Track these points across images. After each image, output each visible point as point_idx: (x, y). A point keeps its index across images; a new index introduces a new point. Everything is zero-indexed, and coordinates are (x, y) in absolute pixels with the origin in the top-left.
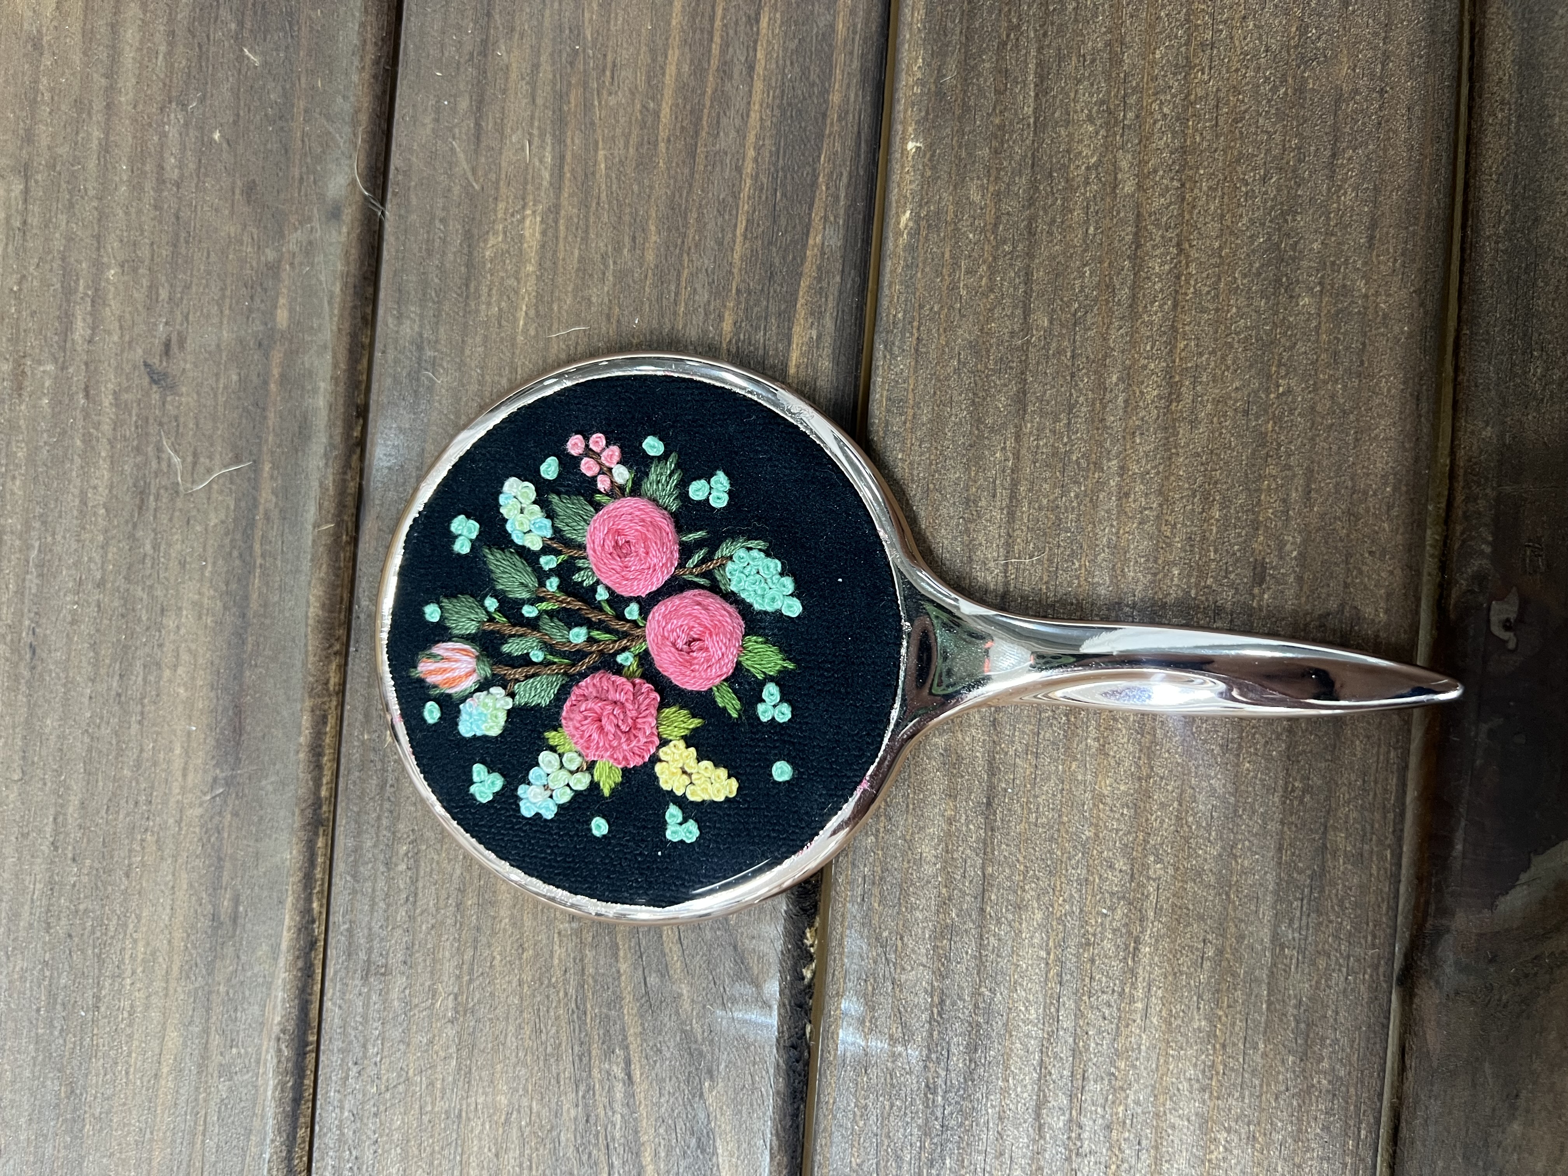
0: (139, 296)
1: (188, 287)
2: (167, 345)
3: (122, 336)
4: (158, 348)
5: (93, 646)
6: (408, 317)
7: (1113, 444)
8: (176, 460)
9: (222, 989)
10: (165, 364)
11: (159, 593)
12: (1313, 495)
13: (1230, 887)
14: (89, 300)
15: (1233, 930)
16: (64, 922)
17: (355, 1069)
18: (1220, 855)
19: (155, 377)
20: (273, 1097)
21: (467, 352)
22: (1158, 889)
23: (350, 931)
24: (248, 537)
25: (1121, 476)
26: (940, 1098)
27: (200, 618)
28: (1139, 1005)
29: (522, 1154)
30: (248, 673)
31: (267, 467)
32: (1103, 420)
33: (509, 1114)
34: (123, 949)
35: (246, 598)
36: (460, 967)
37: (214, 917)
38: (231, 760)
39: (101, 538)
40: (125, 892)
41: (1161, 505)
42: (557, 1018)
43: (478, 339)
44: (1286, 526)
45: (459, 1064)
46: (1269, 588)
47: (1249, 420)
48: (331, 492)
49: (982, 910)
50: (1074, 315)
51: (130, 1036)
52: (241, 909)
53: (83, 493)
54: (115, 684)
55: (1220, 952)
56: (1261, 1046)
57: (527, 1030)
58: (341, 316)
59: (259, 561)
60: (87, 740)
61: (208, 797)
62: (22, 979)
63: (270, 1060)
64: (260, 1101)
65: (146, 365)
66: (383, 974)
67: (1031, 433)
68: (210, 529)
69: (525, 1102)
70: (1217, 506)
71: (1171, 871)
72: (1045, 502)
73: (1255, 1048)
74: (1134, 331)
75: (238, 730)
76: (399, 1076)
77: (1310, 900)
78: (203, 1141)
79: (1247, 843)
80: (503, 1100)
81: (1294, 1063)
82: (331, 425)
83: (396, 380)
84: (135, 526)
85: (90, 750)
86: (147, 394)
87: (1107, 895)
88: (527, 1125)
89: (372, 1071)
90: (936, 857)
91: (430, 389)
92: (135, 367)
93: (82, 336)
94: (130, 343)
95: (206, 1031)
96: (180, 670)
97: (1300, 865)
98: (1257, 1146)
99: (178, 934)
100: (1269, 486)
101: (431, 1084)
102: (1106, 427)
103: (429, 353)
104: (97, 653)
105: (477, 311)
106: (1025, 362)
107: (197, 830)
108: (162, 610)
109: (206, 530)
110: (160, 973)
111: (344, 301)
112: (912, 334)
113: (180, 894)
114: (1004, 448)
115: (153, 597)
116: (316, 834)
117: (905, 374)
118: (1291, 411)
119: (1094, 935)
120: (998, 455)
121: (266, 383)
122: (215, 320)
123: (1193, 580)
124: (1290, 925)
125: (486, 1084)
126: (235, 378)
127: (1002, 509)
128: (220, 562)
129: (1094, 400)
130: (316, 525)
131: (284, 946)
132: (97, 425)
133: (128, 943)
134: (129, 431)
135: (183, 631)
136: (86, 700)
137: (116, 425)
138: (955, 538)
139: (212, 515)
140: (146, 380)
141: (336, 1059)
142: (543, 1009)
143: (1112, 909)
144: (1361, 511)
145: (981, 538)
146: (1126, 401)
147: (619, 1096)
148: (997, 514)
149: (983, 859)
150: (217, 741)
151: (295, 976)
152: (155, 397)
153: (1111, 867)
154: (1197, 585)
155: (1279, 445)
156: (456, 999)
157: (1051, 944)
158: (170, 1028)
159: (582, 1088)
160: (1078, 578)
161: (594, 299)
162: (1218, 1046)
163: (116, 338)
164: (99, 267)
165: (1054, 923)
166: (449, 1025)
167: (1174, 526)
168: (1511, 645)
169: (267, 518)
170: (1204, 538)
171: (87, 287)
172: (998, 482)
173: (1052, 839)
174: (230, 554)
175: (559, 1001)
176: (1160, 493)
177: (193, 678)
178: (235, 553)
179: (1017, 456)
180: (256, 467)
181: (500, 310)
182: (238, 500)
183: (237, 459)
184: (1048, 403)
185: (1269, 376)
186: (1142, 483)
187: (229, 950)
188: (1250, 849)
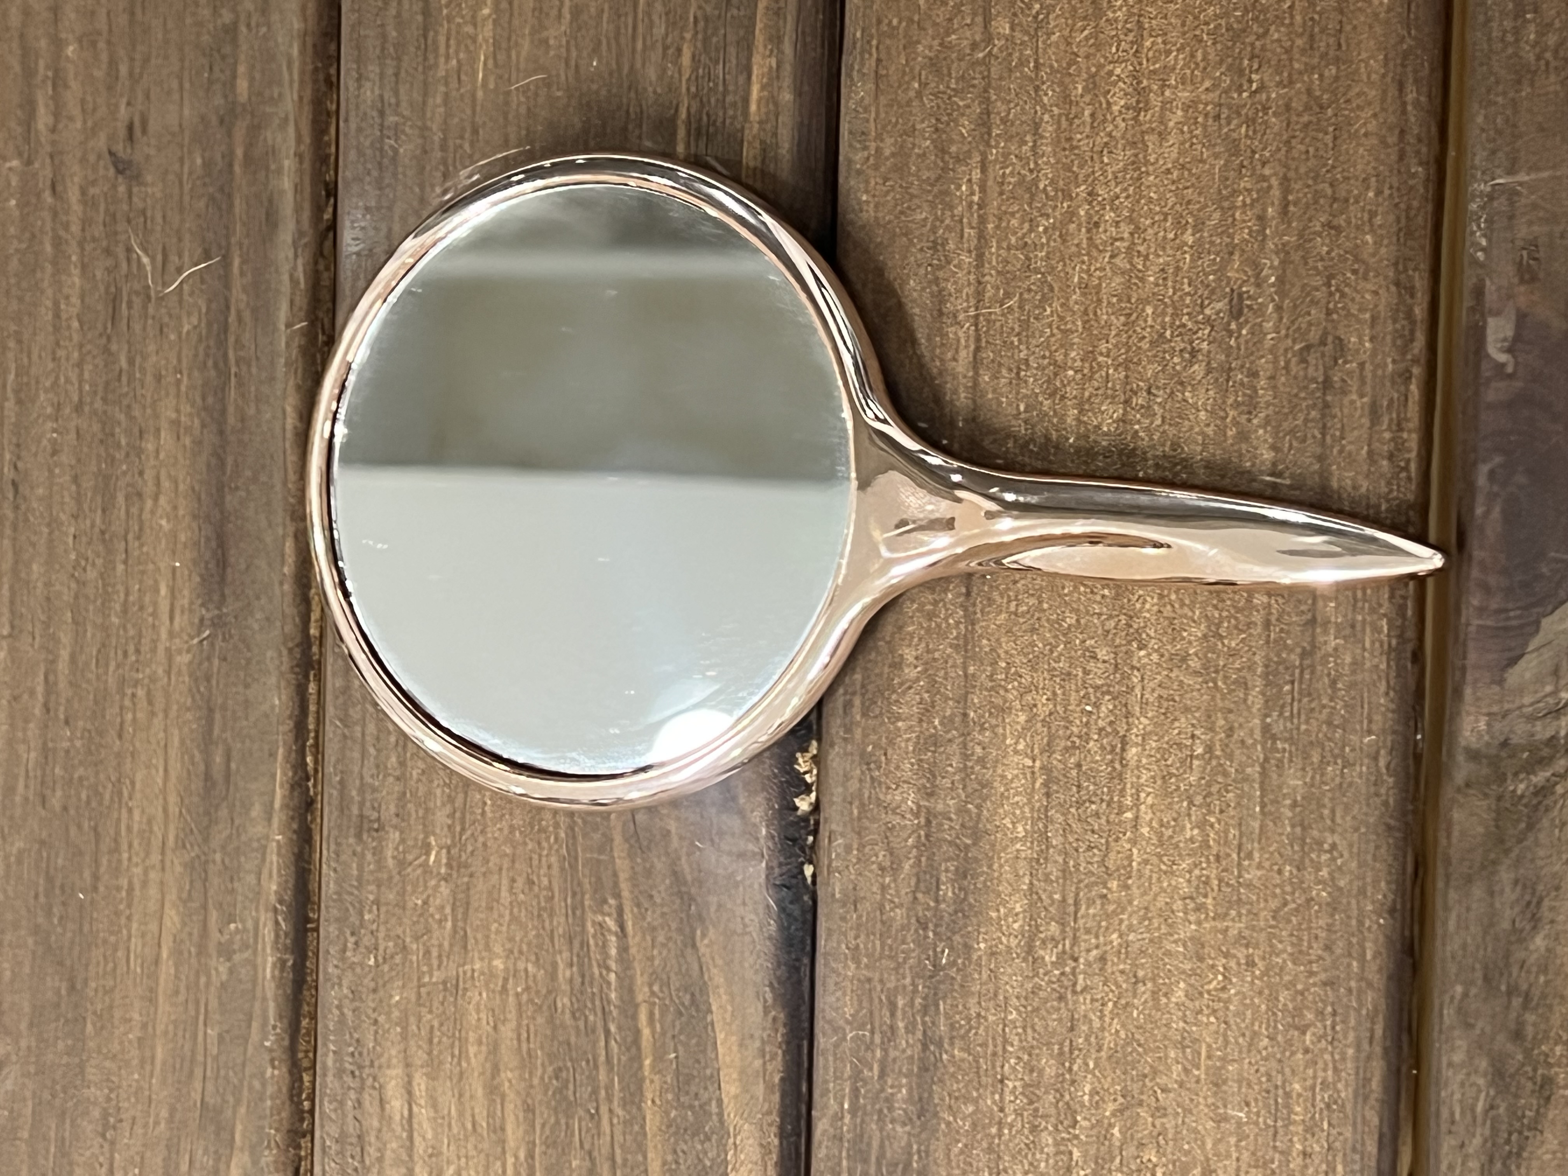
0: (99, 74)
1: (146, 60)
2: (130, 128)
3: (85, 122)
4: (122, 133)
5: (75, 479)
6: (368, 79)
7: (1081, 167)
8: (145, 260)
9: (218, 857)
10: (129, 151)
11: (136, 413)
12: (1292, 208)
13: (1217, 672)
14: (50, 83)
15: (1222, 722)
16: (59, 793)
17: (352, 940)
18: (1205, 636)
19: (121, 167)
20: (273, 977)
21: (429, 115)
22: (1143, 679)
23: (341, 782)
24: (222, 343)
25: (1090, 203)
26: (931, 934)
27: (178, 438)
28: (1129, 815)
29: (519, 1025)
30: (228, 498)
31: (236, 262)
32: (1069, 139)
33: (506, 980)
34: (119, 820)
35: (223, 412)
36: (452, 815)
37: (208, 777)
38: (216, 597)
39: (76, 355)
40: (118, 755)
41: (1132, 234)
42: (549, 867)
43: (439, 100)
44: (1262, 248)
45: (454, 926)
46: (1247, 322)
47: (1220, 128)
48: (302, 286)
49: (965, 715)
50: (1035, 17)
51: (129, 918)
52: (233, 766)
53: (56, 304)
54: (98, 521)
55: (1209, 749)
56: (1256, 855)
57: (520, 883)
58: (302, 82)
59: (233, 370)
60: (73, 585)
61: (196, 641)
62: (19, 862)
63: (267, 933)
64: (260, 981)
65: (111, 153)
66: (377, 830)
67: (996, 160)
68: (184, 335)
69: (521, 965)
70: (1190, 231)
71: (1155, 657)
72: (1013, 240)
73: (1250, 856)
74: (1098, 31)
75: (223, 563)
76: (396, 945)
77: (1301, 683)
78: (205, 1033)
79: (1233, 621)
80: (498, 964)
81: (1291, 872)
82: (298, 210)
83: (361, 153)
84: (109, 339)
85: (76, 597)
86: (114, 187)
87: (1091, 690)
88: (524, 990)
89: (367, 940)
90: (917, 658)
91: (394, 159)
92: (99, 157)
93: (46, 125)
94: (93, 129)
95: (205, 907)
96: (162, 500)
97: (1289, 642)
98: (1257, 973)
99: (173, 799)
100: (1244, 201)
101: (427, 952)
102: (1073, 148)
103: (391, 119)
104: (78, 486)
105: (436, 65)
106: (987, 78)
107: (187, 679)
108: (141, 432)
109: (180, 337)
110: (156, 843)
111: (303, 63)
112: (871, 54)
113: (173, 753)
114: (970, 181)
115: (131, 418)
116: (306, 677)
117: (866, 102)
118: (1265, 109)
119: (1080, 737)
120: (964, 188)
121: (231, 165)
122: (176, 96)
123: (1167, 319)
124: (1281, 714)
125: (481, 947)
126: (199, 161)
127: (970, 251)
128: (196, 373)
129: (1060, 115)
130: (288, 325)
131: (277, 804)
132: (66, 226)
133: (124, 811)
134: (98, 231)
135: (162, 456)
136: (70, 540)
137: (86, 223)
138: (923, 289)
139: (185, 320)
140: (112, 171)
141: (333, 930)
142: (535, 857)
143: (1096, 705)
144: (1343, 224)
145: (950, 287)
146: (1092, 115)
147: (613, 952)
148: (966, 259)
149: (965, 657)
150: (201, 576)
151: (291, 839)
152: (122, 189)
153: (1095, 657)
154: (1172, 324)
155: (1254, 152)
156: (449, 852)
157: (1036, 751)
158: (167, 905)
159: (576, 944)
160: (1050, 326)
161: (552, 42)
162: (1212, 858)
163: (79, 125)
164: (58, 44)
165: (1039, 725)
166: (443, 883)
167: (1146, 257)
168: (1510, 369)
169: (240, 319)
170: (1178, 269)
171: (47, 67)
172: (965, 220)
173: (1033, 630)
174: (205, 363)
175: (550, 848)
176: (1131, 220)
177: (175, 508)
178: (210, 363)
179: (983, 189)
180: (226, 262)
181: (458, 61)
182: (209, 301)
183: (207, 256)
184: (1012, 125)
185: (1241, 72)
186: (1112, 209)
187: (224, 813)
188: (1236, 627)
